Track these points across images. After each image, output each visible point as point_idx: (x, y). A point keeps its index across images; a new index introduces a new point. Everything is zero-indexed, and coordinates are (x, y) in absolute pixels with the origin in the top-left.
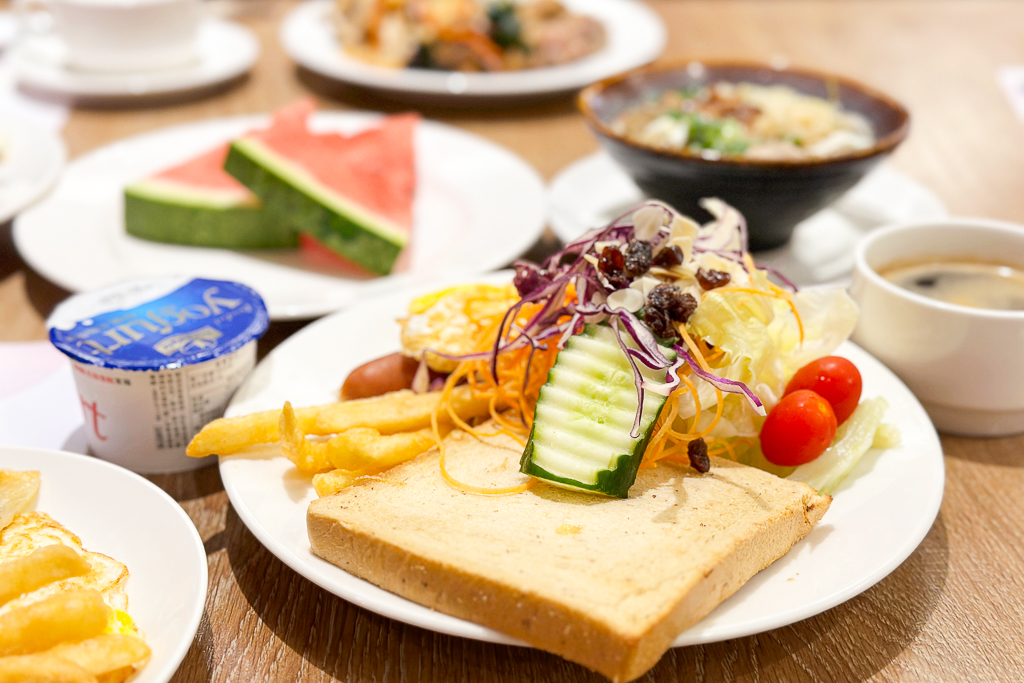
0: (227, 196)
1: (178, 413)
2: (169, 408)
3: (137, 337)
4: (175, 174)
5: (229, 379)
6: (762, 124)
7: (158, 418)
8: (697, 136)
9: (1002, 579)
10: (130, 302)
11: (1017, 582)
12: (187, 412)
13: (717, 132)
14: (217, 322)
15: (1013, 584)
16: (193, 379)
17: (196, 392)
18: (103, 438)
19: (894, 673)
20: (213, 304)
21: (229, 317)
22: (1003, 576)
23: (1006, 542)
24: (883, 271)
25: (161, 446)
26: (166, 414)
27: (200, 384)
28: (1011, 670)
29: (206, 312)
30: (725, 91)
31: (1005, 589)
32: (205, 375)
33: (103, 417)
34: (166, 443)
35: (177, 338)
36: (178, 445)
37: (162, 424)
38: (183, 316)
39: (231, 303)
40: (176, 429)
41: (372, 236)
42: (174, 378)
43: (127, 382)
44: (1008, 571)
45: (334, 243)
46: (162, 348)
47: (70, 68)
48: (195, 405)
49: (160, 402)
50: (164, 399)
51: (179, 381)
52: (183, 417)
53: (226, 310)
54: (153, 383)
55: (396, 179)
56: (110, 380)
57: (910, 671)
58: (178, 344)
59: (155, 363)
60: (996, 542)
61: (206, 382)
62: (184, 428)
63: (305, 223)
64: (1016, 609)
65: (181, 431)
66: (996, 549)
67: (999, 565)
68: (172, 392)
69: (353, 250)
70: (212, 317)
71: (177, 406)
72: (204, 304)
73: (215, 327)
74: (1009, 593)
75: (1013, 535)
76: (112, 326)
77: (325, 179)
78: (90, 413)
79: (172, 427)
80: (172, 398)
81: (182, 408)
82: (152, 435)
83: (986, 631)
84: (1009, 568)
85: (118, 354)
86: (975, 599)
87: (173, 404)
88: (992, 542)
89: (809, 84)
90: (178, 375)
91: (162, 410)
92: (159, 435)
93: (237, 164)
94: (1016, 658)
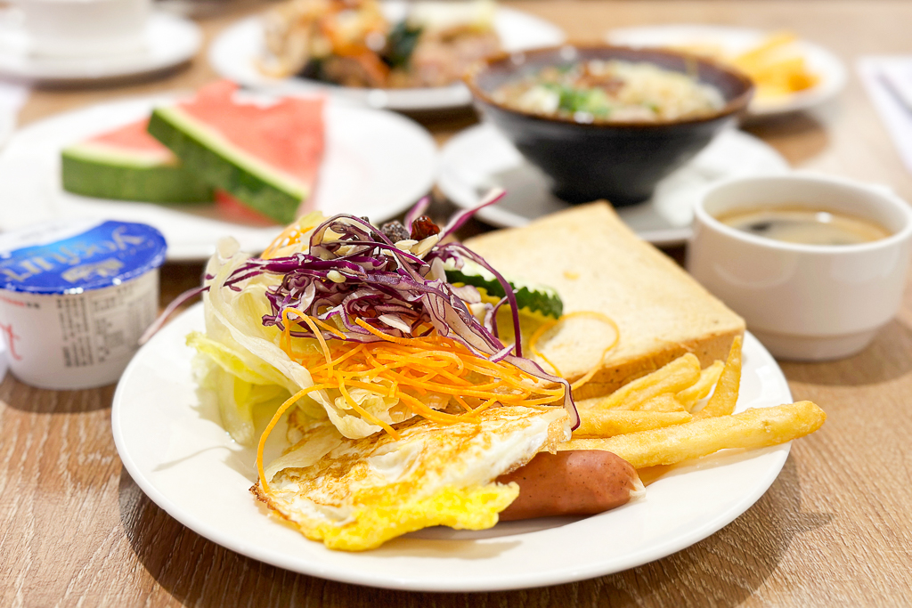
0: (152, 156)
1: (84, 335)
2: (75, 330)
3: (48, 267)
4: (109, 138)
5: (131, 304)
6: (625, 94)
7: (65, 338)
8: (566, 102)
9: (807, 479)
10: (46, 239)
11: (821, 481)
12: (91, 333)
13: (583, 100)
14: (122, 256)
15: (816, 482)
16: (96, 303)
17: (100, 315)
18: (18, 358)
19: (700, 555)
20: (120, 241)
21: (133, 252)
22: (808, 476)
23: (814, 448)
24: (721, 218)
25: (68, 364)
26: (72, 334)
27: (102, 309)
28: (806, 554)
29: (112, 247)
30: (598, 68)
31: (808, 487)
32: (107, 300)
33: (18, 338)
34: (73, 362)
35: (83, 267)
36: (84, 364)
37: (69, 344)
38: (91, 250)
39: (136, 240)
40: (82, 350)
41: (275, 190)
42: (79, 303)
43: (37, 306)
44: (813, 472)
45: (242, 196)
46: (69, 276)
47: (34, 56)
48: (99, 328)
49: (66, 324)
50: (70, 321)
51: (83, 305)
52: (88, 339)
53: (130, 246)
54: (60, 306)
55: (304, 143)
56: (21, 304)
57: (716, 553)
58: (84, 273)
59: (61, 288)
60: (805, 448)
61: (108, 307)
62: (89, 348)
63: (217, 179)
64: (817, 504)
65: (86, 351)
66: (805, 453)
67: (806, 467)
68: (77, 314)
69: (259, 202)
70: (119, 251)
71: (82, 328)
72: (111, 240)
73: (118, 258)
74: (812, 490)
75: (822, 442)
76: (26, 258)
77: (237, 141)
78: (7, 335)
79: (78, 347)
80: (78, 320)
81: (87, 329)
82: (60, 354)
83: (787, 521)
84: (814, 469)
85: (29, 282)
86: (781, 494)
87: (78, 326)
88: (802, 448)
89: (670, 61)
90: (82, 299)
91: (68, 331)
92: (66, 353)
93: (159, 128)
94: (811, 544)
